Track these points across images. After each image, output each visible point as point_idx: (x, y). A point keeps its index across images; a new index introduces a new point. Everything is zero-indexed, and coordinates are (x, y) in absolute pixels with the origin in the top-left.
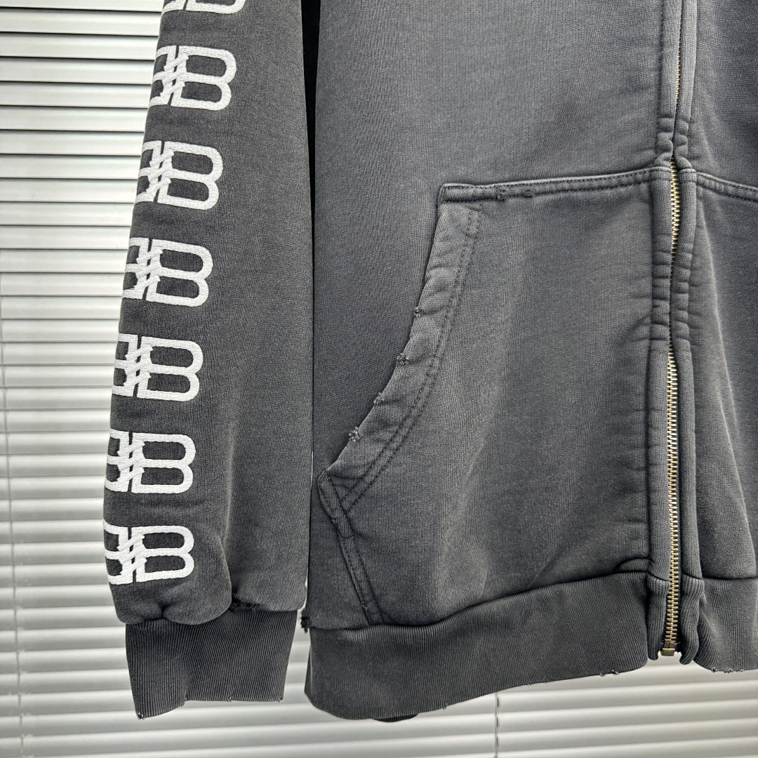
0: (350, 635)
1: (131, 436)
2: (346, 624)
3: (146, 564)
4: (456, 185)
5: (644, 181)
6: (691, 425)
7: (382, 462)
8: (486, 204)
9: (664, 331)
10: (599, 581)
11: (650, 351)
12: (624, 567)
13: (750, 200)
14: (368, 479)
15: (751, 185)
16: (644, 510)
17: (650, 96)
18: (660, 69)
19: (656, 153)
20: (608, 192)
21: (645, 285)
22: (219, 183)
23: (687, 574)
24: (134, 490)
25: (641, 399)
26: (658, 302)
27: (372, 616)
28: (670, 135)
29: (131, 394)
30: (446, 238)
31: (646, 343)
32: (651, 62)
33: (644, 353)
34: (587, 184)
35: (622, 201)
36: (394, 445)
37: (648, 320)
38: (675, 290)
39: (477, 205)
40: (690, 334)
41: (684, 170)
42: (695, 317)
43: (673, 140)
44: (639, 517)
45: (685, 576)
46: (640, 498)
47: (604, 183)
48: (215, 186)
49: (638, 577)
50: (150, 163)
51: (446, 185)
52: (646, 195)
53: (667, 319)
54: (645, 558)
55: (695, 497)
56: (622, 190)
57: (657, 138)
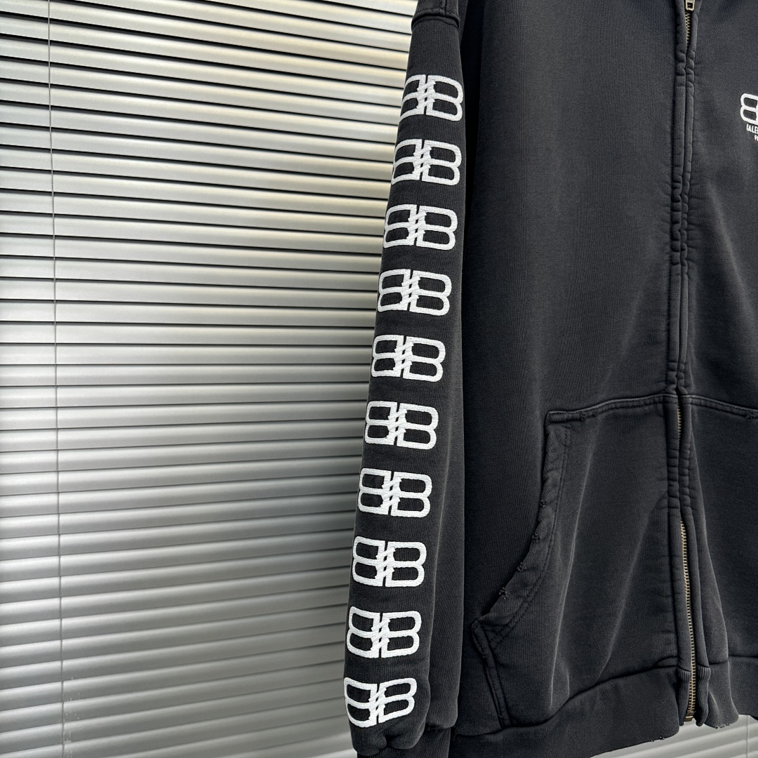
0: (491, 738)
1: (381, 616)
2: (488, 730)
3: (385, 709)
4: (556, 412)
5: (659, 402)
6: (696, 564)
7: (522, 612)
8: (574, 423)
9: (676, 502)
10: (643, 675)
11: (669, 515)
12: (660, 664)
13: (713, 408)
14: (511, 626)
15: (714, 399)
16: (673, 624)
17: (663, 348)
18: (669, 331)
19: (666, 384)
20: (638, 410)
21: (665, 471)
22: (436, 430)
23: (701, 665)
24: (384, 656)
25: (666, 548)
26: (672, 483)
27: (505, 722)
28: (675, 373)
29: (380, 584)
30: (555, 450)
31: (666, 511)
32: (663, 327)
33: (666, 518)
34: (625, 404)
35: (646, 415)
36: (529, 599)
37: (667, 495)
38: (682, 474)
39: (569, 425)
40: (691, 503)
41: (684, 396)
42: (692, 491)
43: (676, 376)
44: (670, 629)
45: (699, 667)
46: (670, 616)
47: (635, 404)
48: (434, 432)
49: (671, 671)
50: (389, 417)
51: (551, 412)
52: (662, 412)
53: (678, 494)
54: (675, 657)
55: (701, 612)
56: (647, 408)
57: (666, 374)
